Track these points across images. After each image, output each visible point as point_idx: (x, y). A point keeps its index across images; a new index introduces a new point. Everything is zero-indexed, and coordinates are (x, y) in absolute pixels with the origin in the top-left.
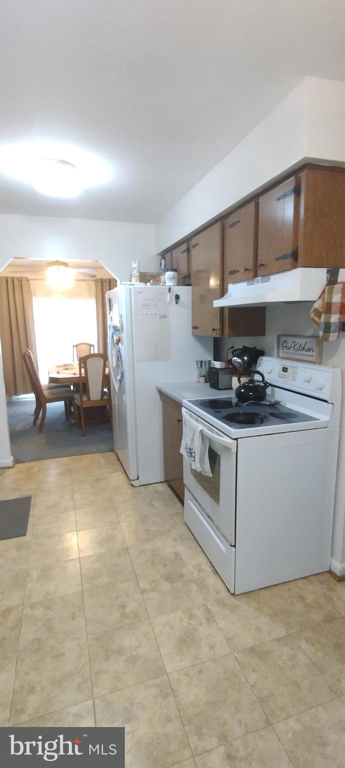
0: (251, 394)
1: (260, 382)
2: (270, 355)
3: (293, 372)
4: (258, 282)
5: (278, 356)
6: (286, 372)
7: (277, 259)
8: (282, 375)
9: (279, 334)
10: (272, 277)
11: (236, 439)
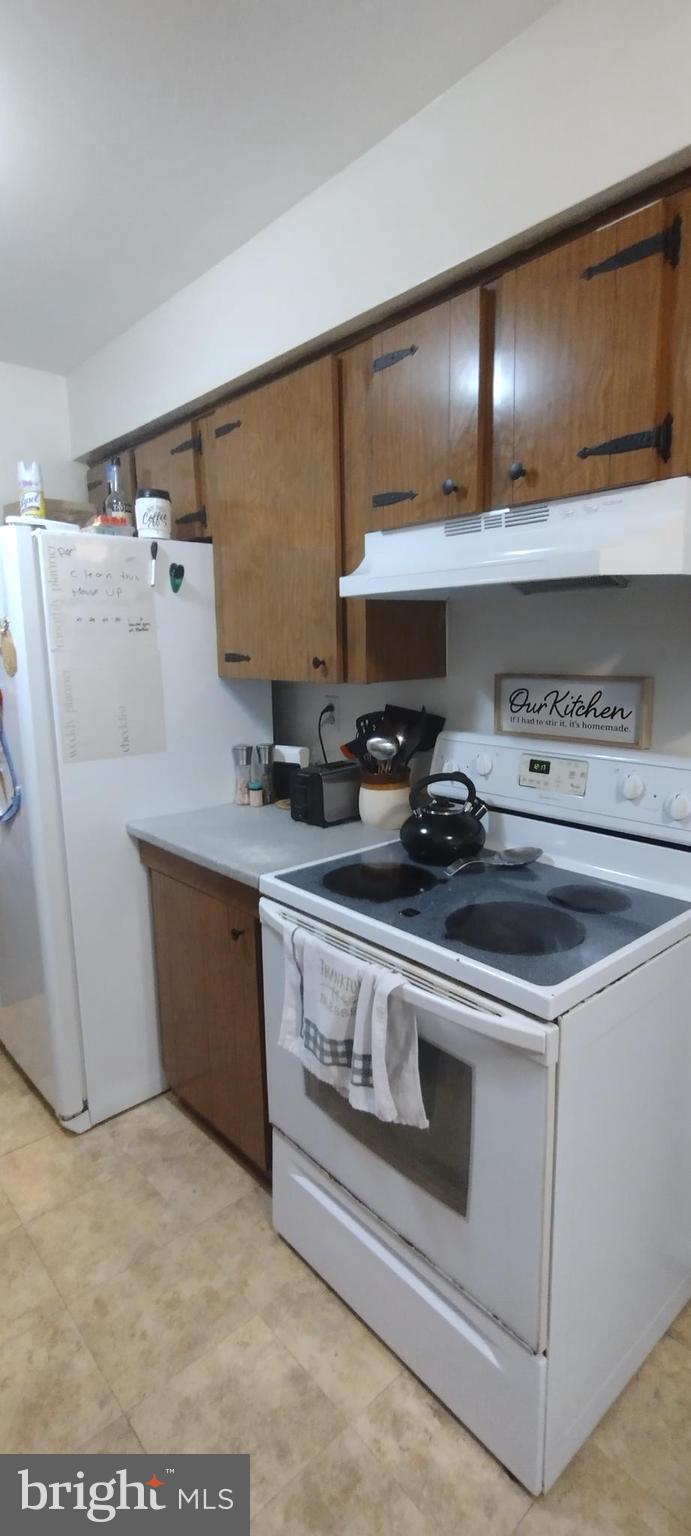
0: (450, 838)
1: (462, 802)
2: (467, 726)
3: (572, 774)
4: (494, 524)
5: (499, 731)
6: (547, 771)
7: (584, 454)
8: (531, 781)
9: (498, 672)
10: (555, 510)
11: (556, 1021)
